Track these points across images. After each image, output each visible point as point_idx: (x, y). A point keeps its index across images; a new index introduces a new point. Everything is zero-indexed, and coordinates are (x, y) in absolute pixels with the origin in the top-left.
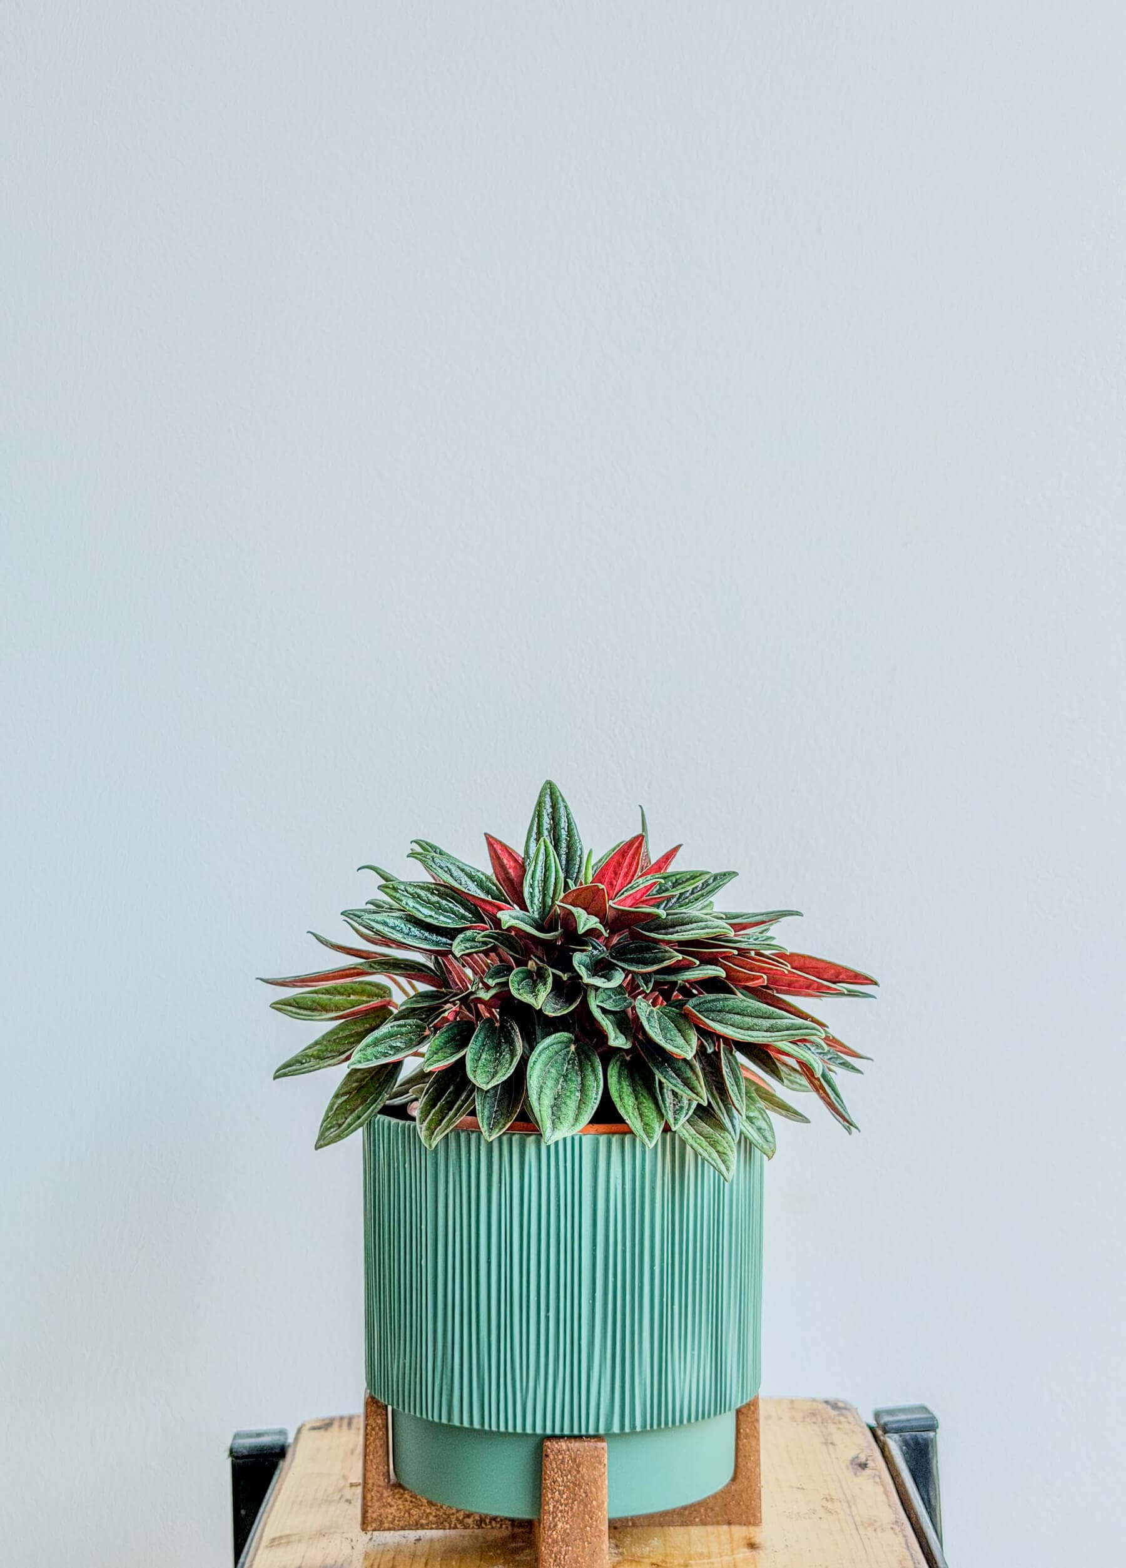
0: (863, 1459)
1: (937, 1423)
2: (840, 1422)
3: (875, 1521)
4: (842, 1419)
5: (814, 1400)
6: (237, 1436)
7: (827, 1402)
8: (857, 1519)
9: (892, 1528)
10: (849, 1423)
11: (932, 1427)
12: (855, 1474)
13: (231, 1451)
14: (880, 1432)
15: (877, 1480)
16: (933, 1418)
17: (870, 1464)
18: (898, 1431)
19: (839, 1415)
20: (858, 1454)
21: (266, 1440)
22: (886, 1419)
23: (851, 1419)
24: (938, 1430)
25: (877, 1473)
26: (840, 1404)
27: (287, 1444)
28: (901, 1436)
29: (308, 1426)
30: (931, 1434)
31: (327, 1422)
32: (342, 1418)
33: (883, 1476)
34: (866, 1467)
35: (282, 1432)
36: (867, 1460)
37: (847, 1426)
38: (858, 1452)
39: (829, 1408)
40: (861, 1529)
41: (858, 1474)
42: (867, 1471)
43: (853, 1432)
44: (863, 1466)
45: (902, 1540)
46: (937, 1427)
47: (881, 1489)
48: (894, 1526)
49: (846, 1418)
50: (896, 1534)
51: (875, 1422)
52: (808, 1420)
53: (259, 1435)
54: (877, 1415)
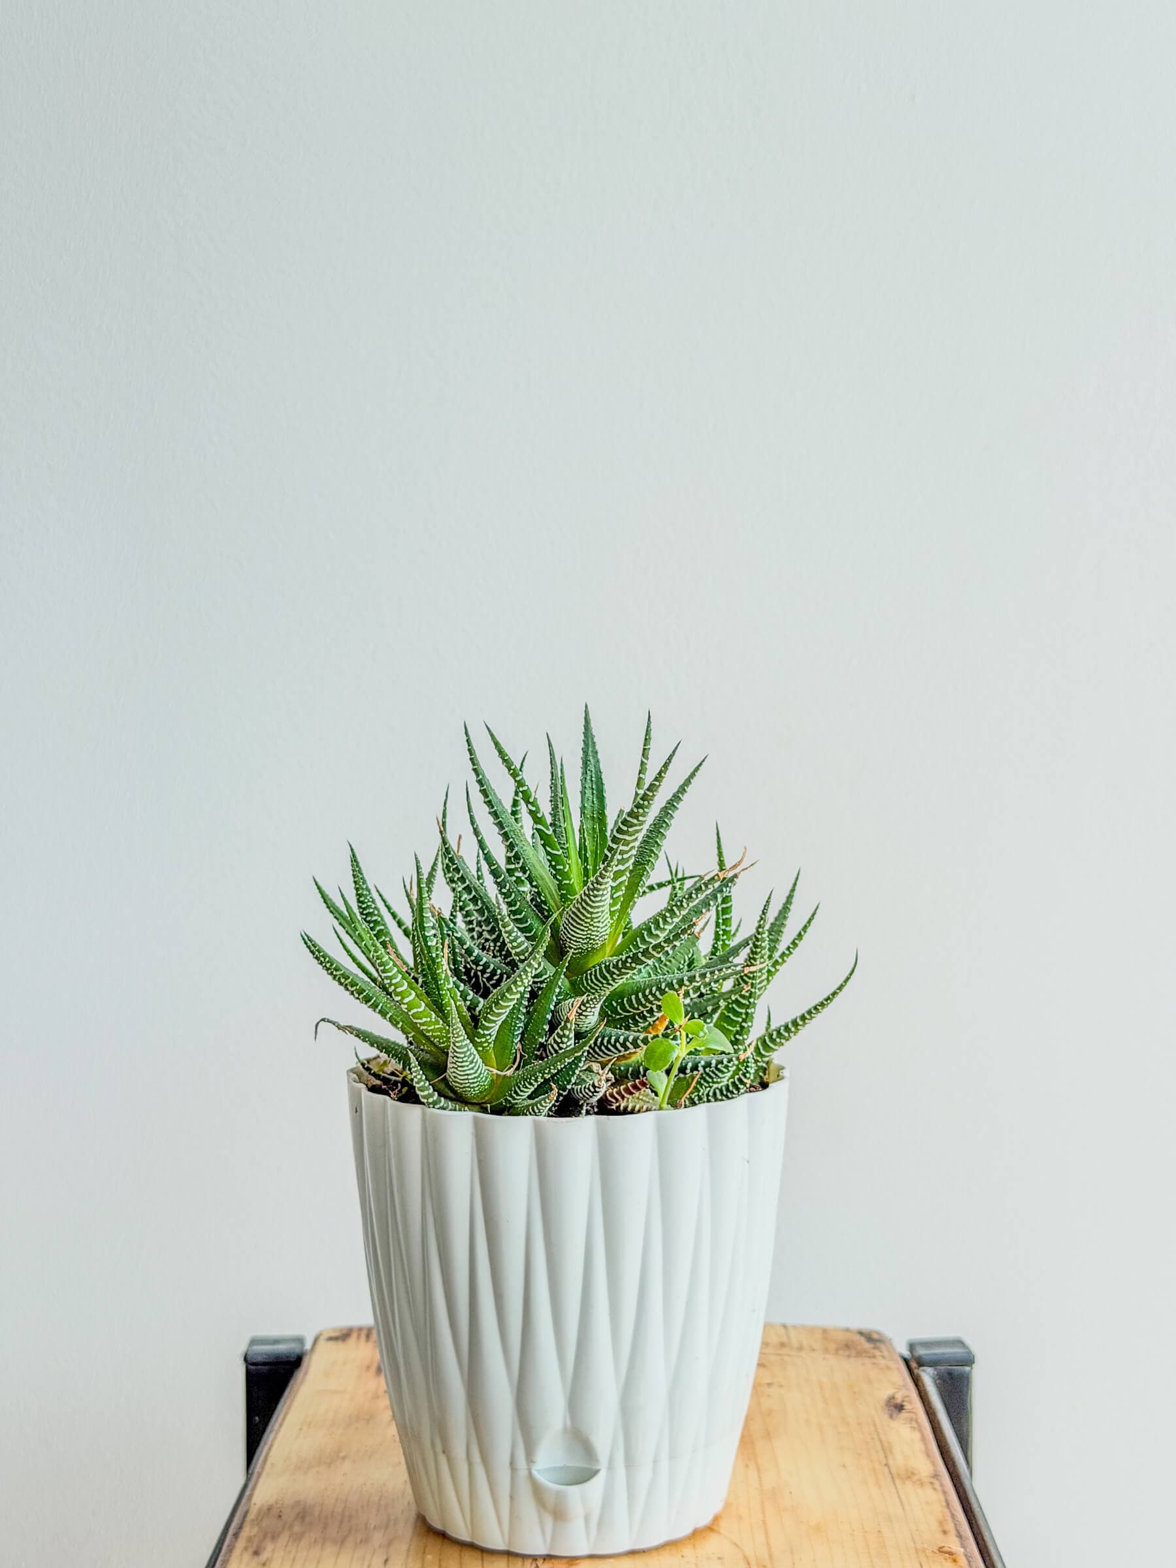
0: (899, 1400)
1: (974, 1357)
2: (874, 1357)
3: (913, 1473)
4: (877, 1353)
5: (847, 1330)
6: (253, 1342)
7: (861, 1333)
8: (894, 1471)
9: (932, 1483)
10: (883, 1357)
11: (969, 1361)
12: (891, 1416)
13: (246, 1359)
14: (914, 1365)
15: (914, 1425)
16: (970, 1352)
17: (907, 1406)
18: (933, 1363)
19: (875, 1348)
20: (894, 1394)
21: (282, 1348)
22: (921, 1352)
23: (886, 1354)
24: (974, 1366)
25: (914, 1417)
26: (875, 1336)
27: (304, 1351)
28: (936, 1369)
29: (325, 1336)
30: (967, 1369)
31: (345, 1332)
32: (360, 1329)
33: (919, 1421)
34: (903, 1409)
35: (300, 1340)
36: (903, 1401)
37: (882, 1362)
38: (894, 1391)
39: (863, 1340)
40: (897, 1482)
41: (894, 1415)
42: (904, 1414)
43: (888, 1368)
44: (900, 1408)
45: (942, 1498)
46: (973, 1362)
47: (917, 1435)
48: (934, 1481)
49: (881, 1352)
50: (935, 1489)
51: (908, 1353)
52: (841, 1352)
53: (276, 1341)
54: (912, 1347)
